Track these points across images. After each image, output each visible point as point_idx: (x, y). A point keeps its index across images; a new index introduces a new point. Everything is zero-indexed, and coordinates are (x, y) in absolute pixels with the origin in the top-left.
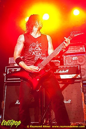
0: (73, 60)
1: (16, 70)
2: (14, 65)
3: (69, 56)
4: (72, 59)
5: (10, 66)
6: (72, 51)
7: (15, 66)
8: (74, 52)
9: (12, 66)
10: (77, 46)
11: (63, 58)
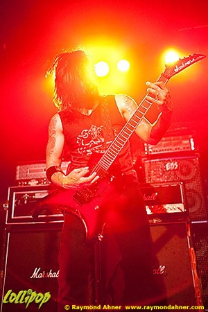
0: (168, 169)
1: (34, 194)
2: (27, 184)
3: (158, 160)
4: (165, 168)
5: (19, 186)
6: (164, 148)
7: (32, 185)
8: (170, 151)
9: (23, 186)
10: (175, 137)
11: (143, 165)
